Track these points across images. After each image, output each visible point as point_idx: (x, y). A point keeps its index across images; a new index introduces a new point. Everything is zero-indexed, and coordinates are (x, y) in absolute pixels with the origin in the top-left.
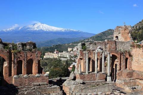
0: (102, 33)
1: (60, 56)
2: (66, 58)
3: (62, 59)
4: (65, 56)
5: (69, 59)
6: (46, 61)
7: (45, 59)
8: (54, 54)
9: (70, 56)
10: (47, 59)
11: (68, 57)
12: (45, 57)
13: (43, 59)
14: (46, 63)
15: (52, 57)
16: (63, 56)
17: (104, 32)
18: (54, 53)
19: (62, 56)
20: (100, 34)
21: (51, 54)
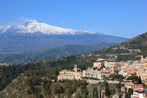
0: (141, 36)
1: (84, 76)
2: (96, 79)
3: (89, 81)
4: (95, 77)
5: (102, 81)
6: (61, 84)
7: (60, 81)
8: (74, 73)
9: (104, 76)
10: (63, 81)
11: (99, 77)
12: (59, 78)
13: (56, 81)
14: (62, 88)
15: (71, 78)
16: (91, 76)
17: (144, 34)
18: (74, 71)
19: (88, 76)
20: (138, 38)
21: (70, 72)
